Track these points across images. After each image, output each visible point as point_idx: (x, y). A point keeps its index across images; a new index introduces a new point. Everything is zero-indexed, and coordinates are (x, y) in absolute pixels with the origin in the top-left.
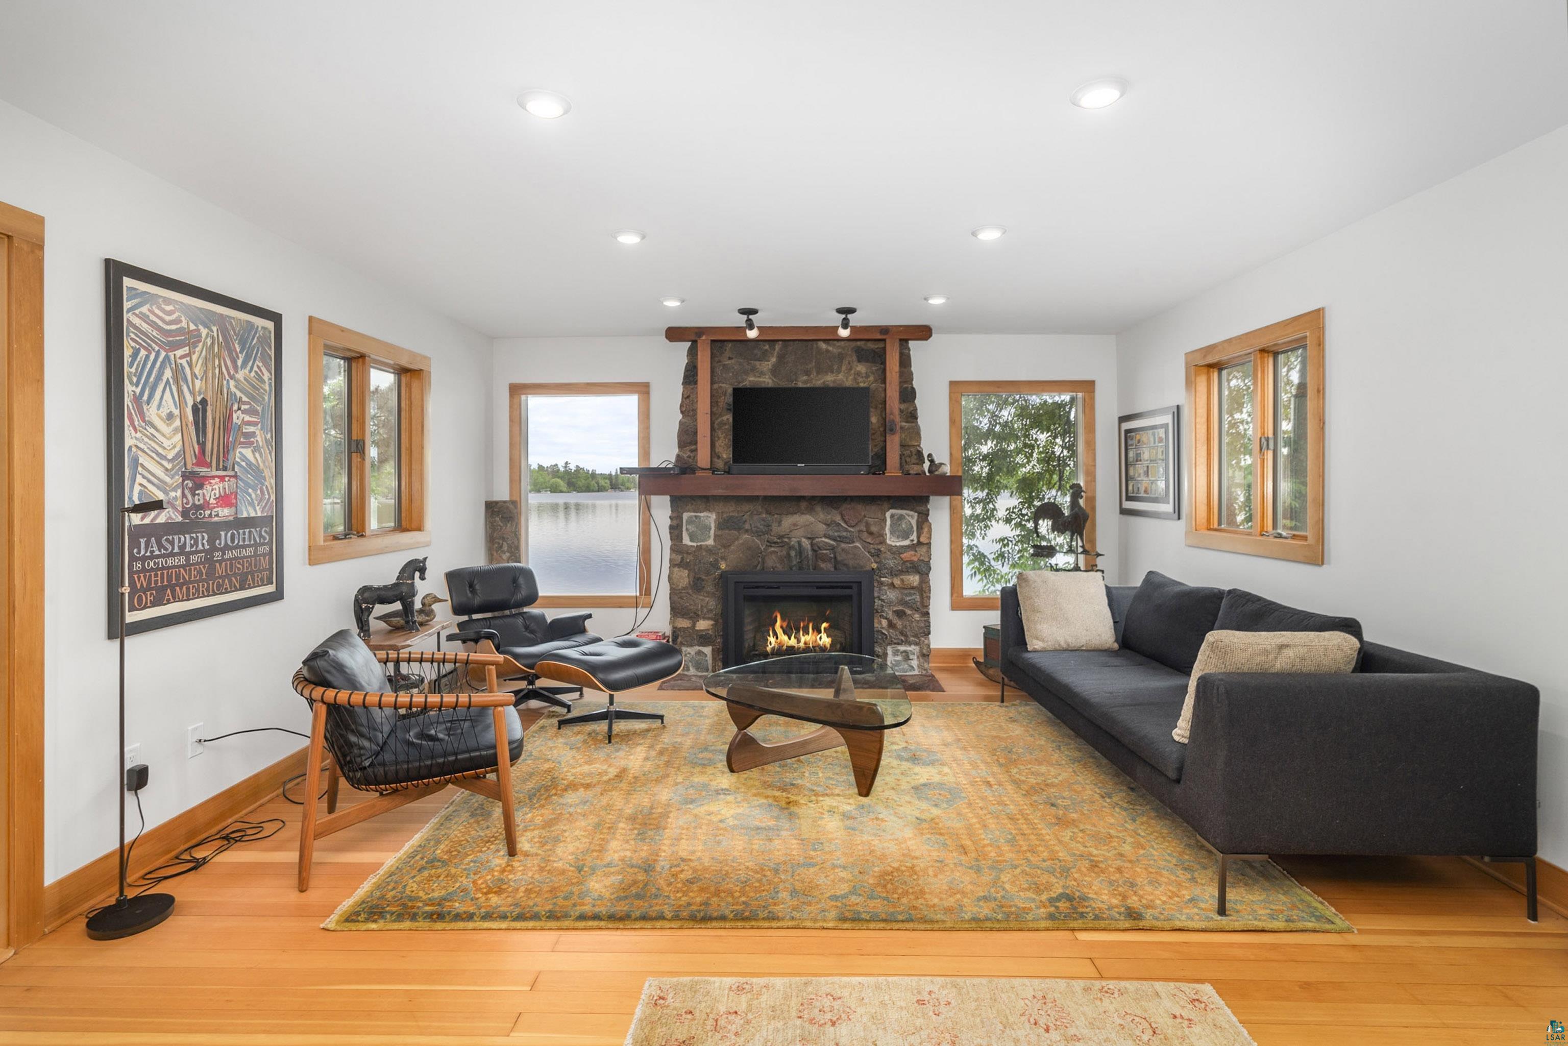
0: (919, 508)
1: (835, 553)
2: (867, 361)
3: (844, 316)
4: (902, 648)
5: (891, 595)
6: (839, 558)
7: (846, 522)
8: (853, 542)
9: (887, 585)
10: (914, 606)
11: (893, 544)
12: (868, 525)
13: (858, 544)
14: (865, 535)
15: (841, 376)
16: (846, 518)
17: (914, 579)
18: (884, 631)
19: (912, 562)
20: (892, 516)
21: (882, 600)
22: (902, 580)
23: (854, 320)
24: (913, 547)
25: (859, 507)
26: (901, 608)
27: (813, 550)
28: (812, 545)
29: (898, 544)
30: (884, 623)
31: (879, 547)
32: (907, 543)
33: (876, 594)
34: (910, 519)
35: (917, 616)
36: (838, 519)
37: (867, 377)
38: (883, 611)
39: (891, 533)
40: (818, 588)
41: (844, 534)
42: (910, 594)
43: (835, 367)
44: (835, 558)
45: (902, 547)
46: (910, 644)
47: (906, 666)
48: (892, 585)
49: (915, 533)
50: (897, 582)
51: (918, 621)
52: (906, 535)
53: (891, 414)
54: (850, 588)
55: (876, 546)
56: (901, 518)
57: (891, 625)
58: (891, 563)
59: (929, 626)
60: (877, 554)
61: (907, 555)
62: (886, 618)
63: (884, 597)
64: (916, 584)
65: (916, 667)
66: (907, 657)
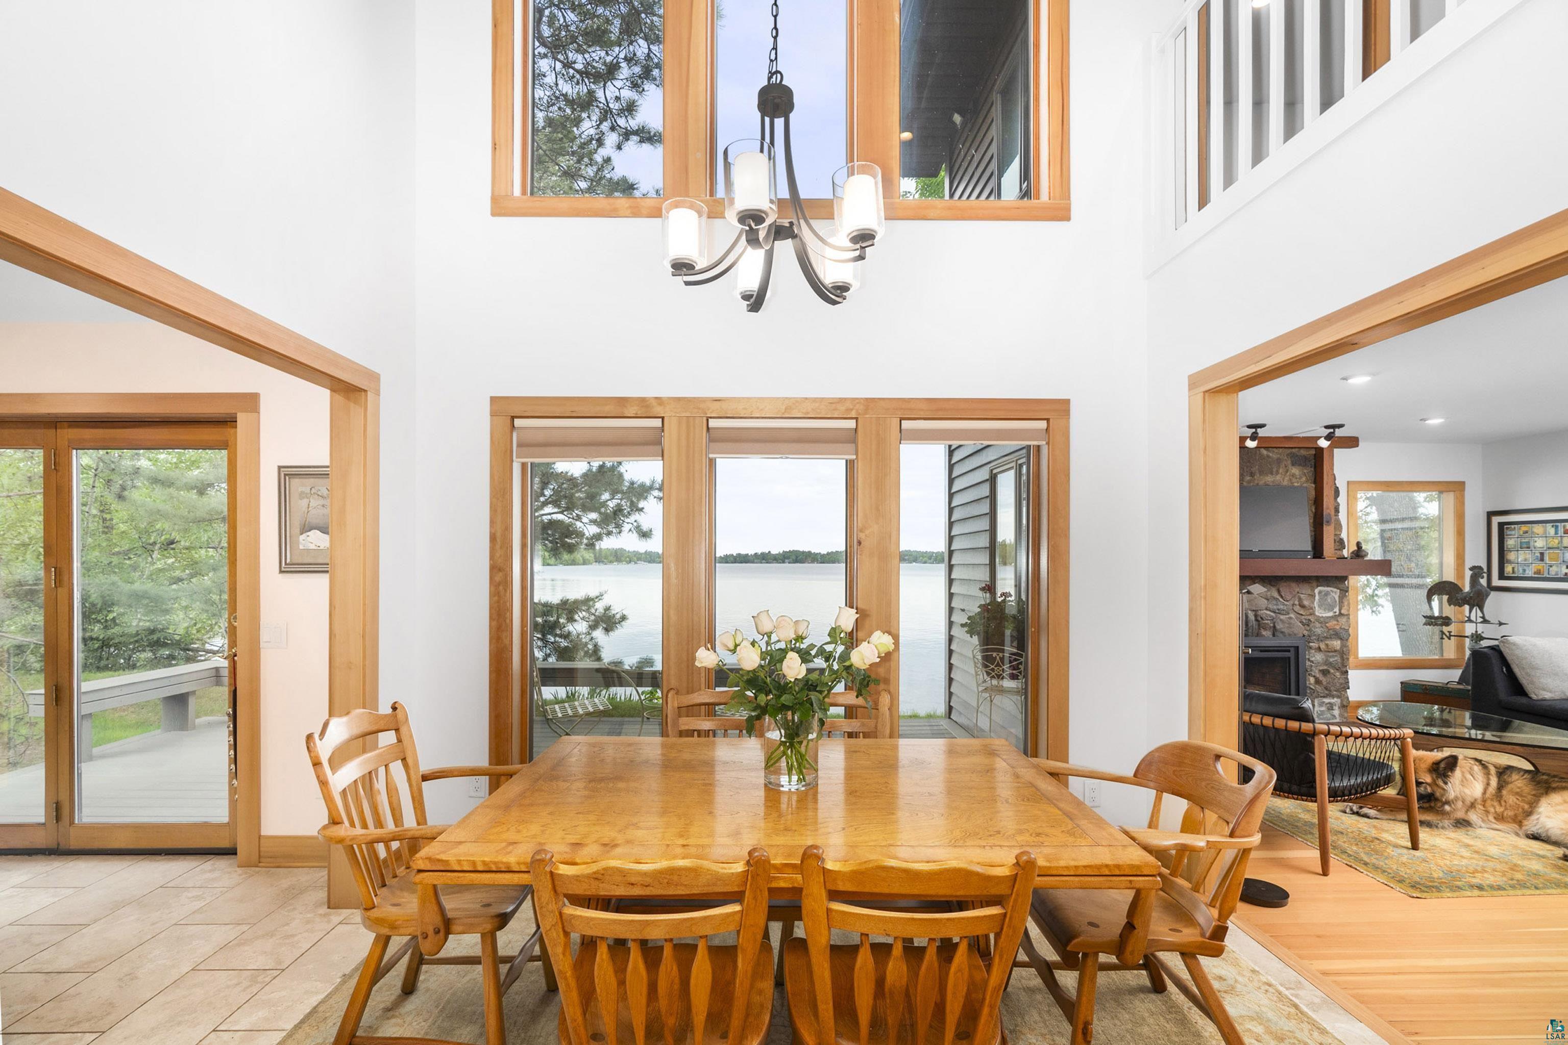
0: (1341, 586)
1: (1274, 623)
2: (1300, 465)
4: (1327, 700)
5: (1318, 657)
6: (1278, 627)
7: (1282, 597)
8: (1288, 614)
9: (1315, 649)
10: (1336, 666)
11: (1321, 615)
12: (1300, 599)
13: (1292, 615)
14: (1297, 608)
15: (1278, 477)
16: (1283, 594)
17: (1337, 644)
18: (1312, 687)
19: (1334, 630)
20: (1320, 593)
21: (1312, 662)
22: (1327, 645)
24: (1335, 617)
25: (1293, 585)
26: (1325, 668)
27: (1257, 620)
28: (1256, 616)
29: (1324, 615)
30: (1312, 680)
31: (1310, 617)
32: (1331, 614)
33: (1307, 657)
34: (1334, 594)
35: (1338, 674)
36: (1276, 595)
37: (1300, 478)
38: (1311, 671)
39: (1319, 606)
40: (1261, 651)
41: (1282, 607)
42: (1333, 656)
43: (1274, 470)
44: (1274, 627)
45: (1328, 617)
46: (1333, 697)
47: (1329, 715)
48: (1319, 649)
49: (1338, 607)
50: (1323, 646)
51: (1339, 679)
52: (1331, 608)
53: (1328, 508)
54: (1289, 651)
55: (1306, 617)
56: (1327, 594)
57: (1318, 681)
58: (1319, 631)
59: (1348, 682)
60: (1307, 624)
61: (1332, 624)
62: (1314, 676)
63: (1313, 659)
64: (1338, 648)
65: (1337, 716)
66: (1331, 707)
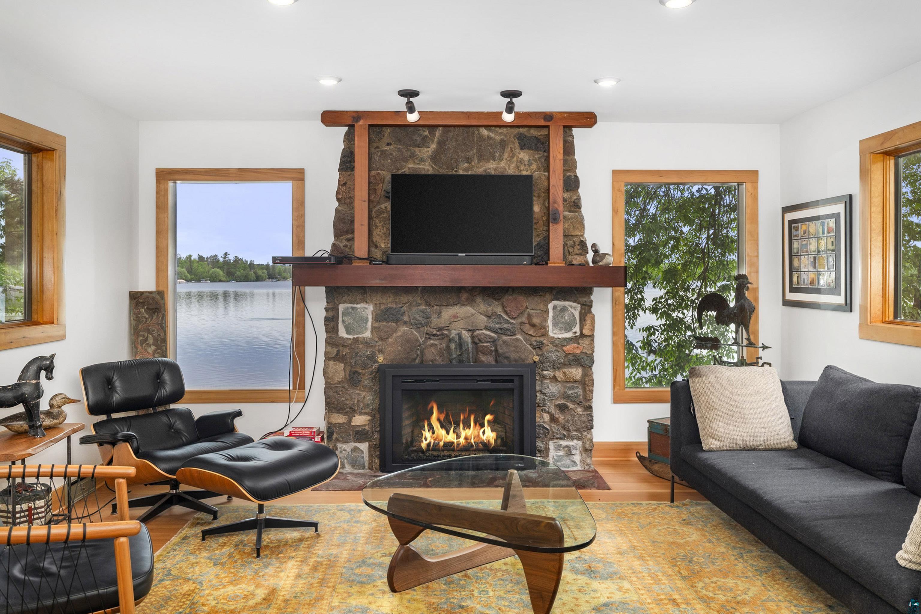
0: (582, 300)
1: (496, 346)
2: (530, 148)
3: (509, 100)
4: (564, 443)
5: (554, 389)
6: (500, 351)
7: (507, 314)
8: (515, 334)
9: (550, 378)
10: (577, 400)
11: (556, 336)
12: (529, 317)
13: (519, 337)
14: (527, 327)
15: (503, 164)
16: (508, 310)
17: (576, 372)
18: (546, 426)
19: (574, 355)
20: (555, 308)
21: (544, 394)
22: (564, 373)
23: (521, 105)
24: (575, 339)
25: (521, 298)
26: (563, 402)
27: (474, 342)
28: (472, 337)
29: (560, 336)
30: (546, 417)
31: (541, 339)
32: (569, 335)
33: (538, 388)
34: (573, 310)
35: (579, 410)
36: (499, 310)
37: (530, 164)
38: (545, 405)
39: (554, 325)
40: (478, 381)
41: (505, 326)
42: (573, 388)
43: (497, 155)
44: (496, 350)
45: (565, 339)
46: (572, 438)
47: (568, 462)
48: (555, 379)
49: (578, 326)
50: (559, 375)
51: (580, 416)
52: (568, 328)
53: (555, 202)
54: (512, 381)
55: (538, 339)
56: (564, 309)
57: (553, 419)
58: (553, 356)
59: (592, 420)
60: (539, 346)
61: (569, 348)
62: (548, 413)
63: (546, 391)
64: (578, 377)
65: (578, 462)
66: (569, 452)
